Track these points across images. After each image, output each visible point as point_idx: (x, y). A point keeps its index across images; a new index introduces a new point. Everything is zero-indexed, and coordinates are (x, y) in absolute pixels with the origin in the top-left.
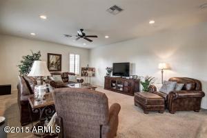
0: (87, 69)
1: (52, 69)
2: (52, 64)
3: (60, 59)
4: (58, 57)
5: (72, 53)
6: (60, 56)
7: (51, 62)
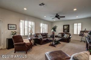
0: (84, 32)
1: (65, 31)
2: (65, 29)
3: (69, 27)
4: (68, 26)
5: (76, 23)
6: (69, 25)
7: (65, 28)
